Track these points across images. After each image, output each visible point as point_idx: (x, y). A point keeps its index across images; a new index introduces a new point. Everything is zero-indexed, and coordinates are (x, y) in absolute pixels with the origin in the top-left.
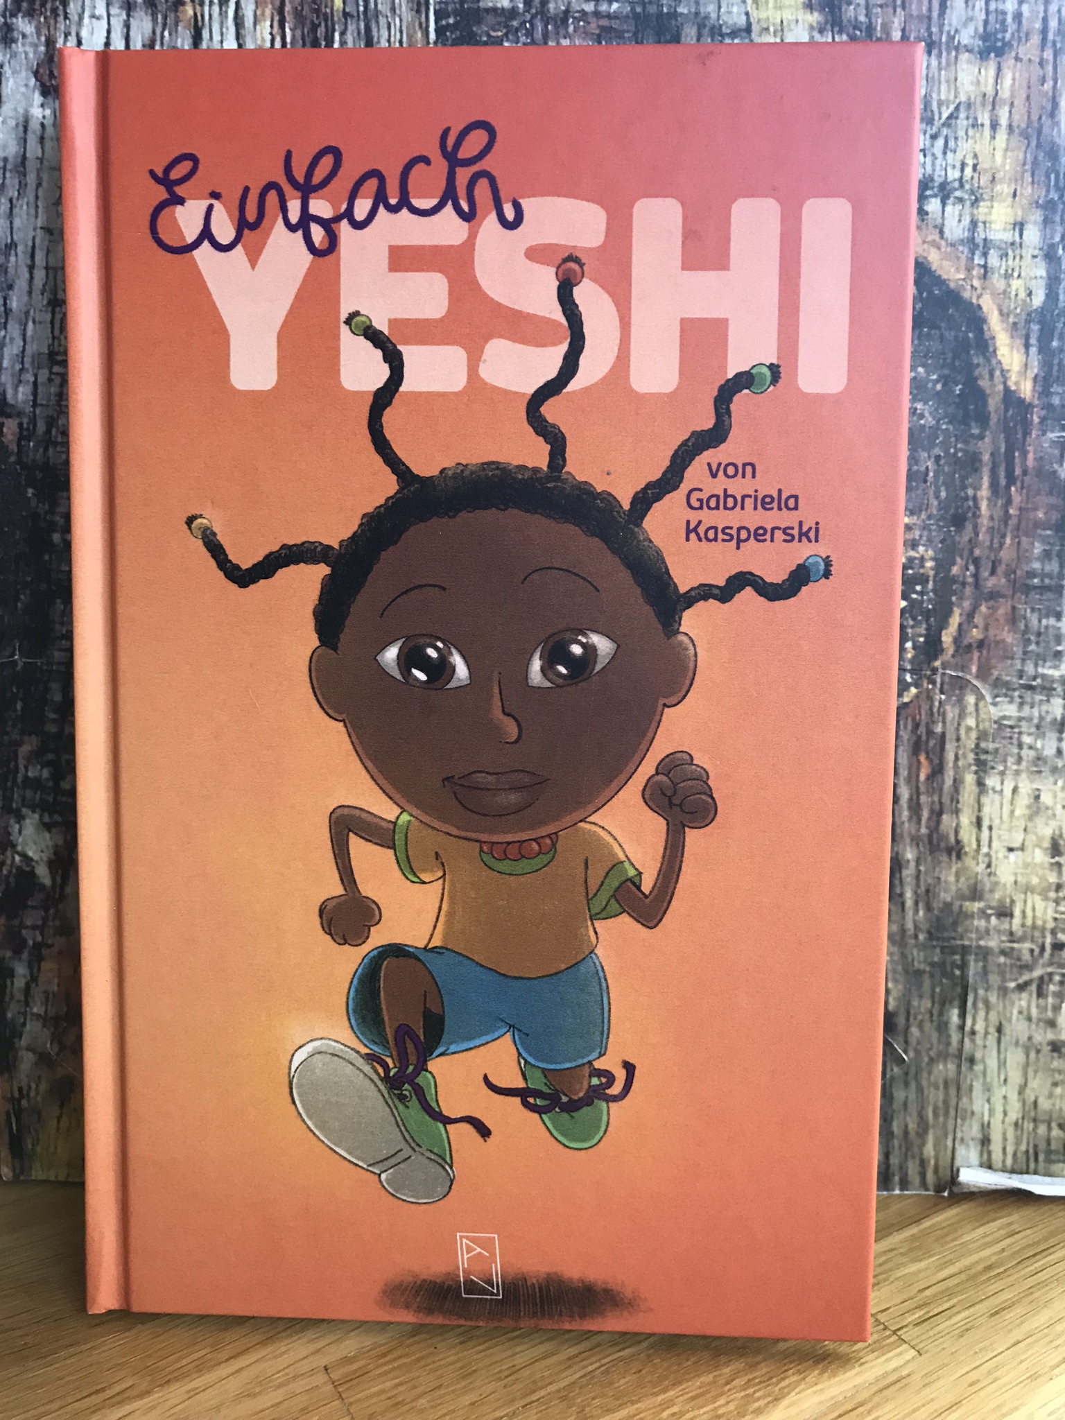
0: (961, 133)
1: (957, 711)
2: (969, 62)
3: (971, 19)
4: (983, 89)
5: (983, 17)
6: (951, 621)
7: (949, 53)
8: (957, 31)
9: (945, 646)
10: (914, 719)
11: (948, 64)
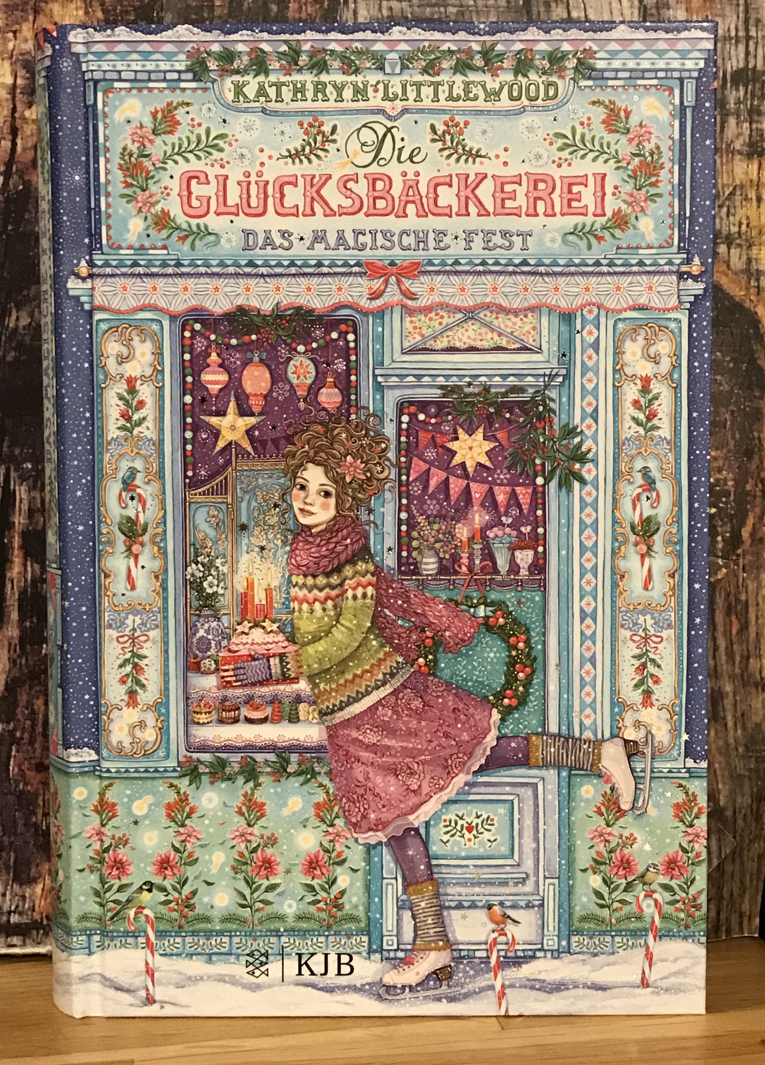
0: (738, 204)
1: (755, 585)
2: (740, 160)
3: (740, 134)
4: (750, 177)
5: (748, 132)
6: (748, 522)
7: (727, 155)
8: (732, 142)
9: (744, 539)
10: (725, 591)
11: (727, 161)
